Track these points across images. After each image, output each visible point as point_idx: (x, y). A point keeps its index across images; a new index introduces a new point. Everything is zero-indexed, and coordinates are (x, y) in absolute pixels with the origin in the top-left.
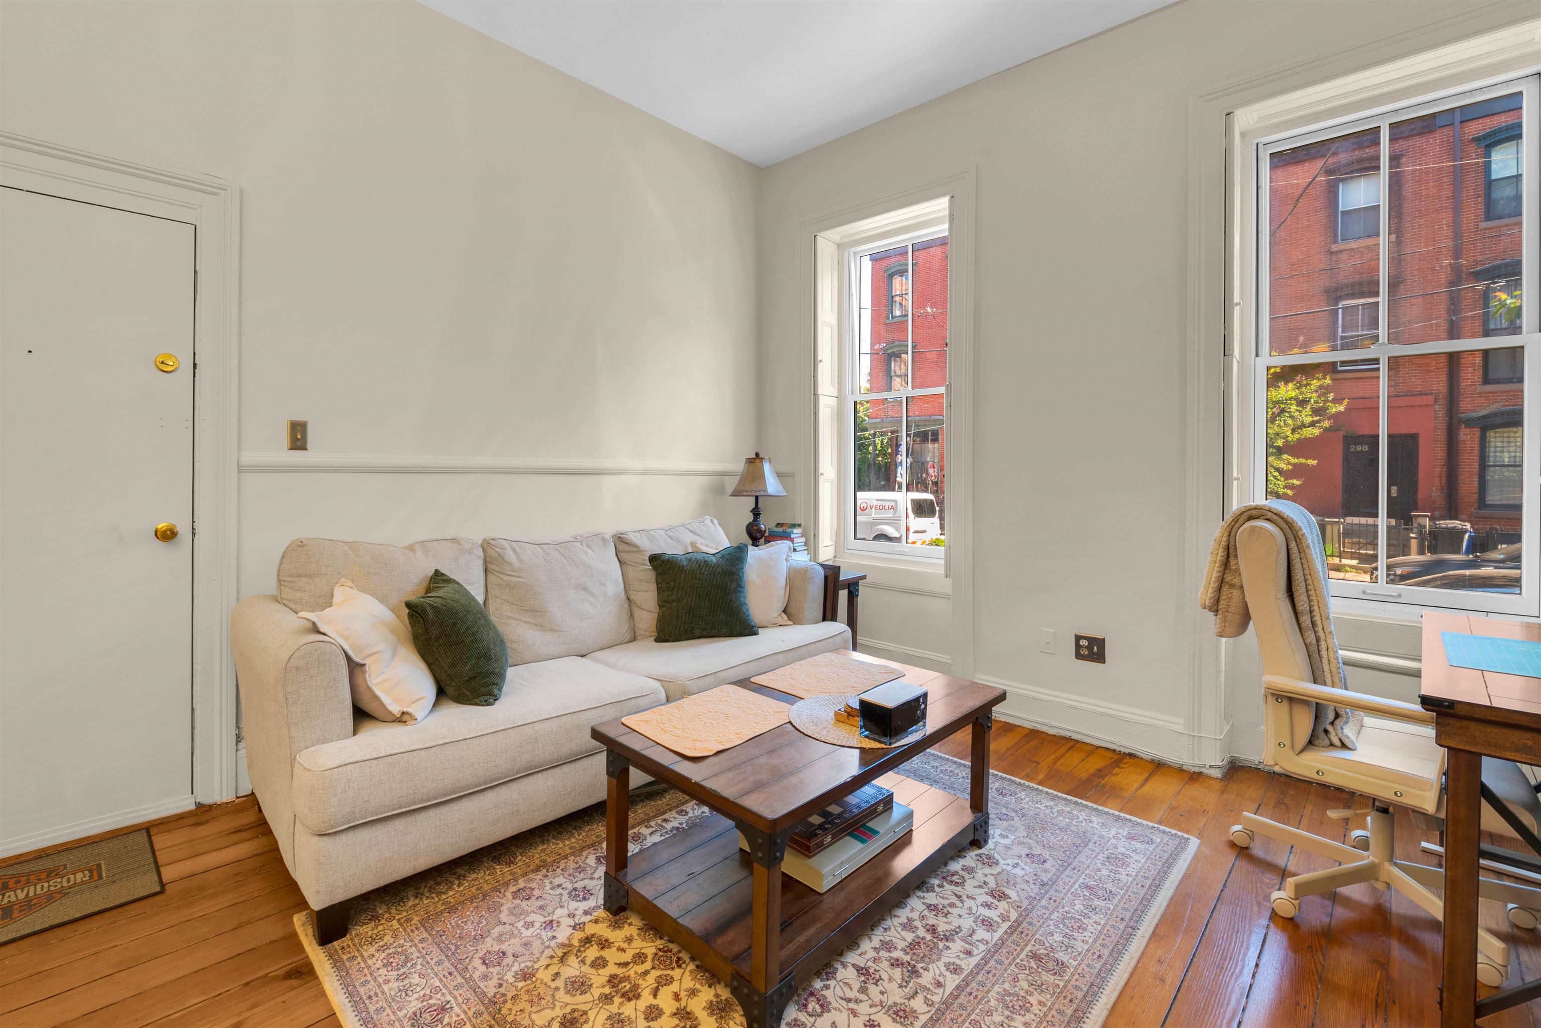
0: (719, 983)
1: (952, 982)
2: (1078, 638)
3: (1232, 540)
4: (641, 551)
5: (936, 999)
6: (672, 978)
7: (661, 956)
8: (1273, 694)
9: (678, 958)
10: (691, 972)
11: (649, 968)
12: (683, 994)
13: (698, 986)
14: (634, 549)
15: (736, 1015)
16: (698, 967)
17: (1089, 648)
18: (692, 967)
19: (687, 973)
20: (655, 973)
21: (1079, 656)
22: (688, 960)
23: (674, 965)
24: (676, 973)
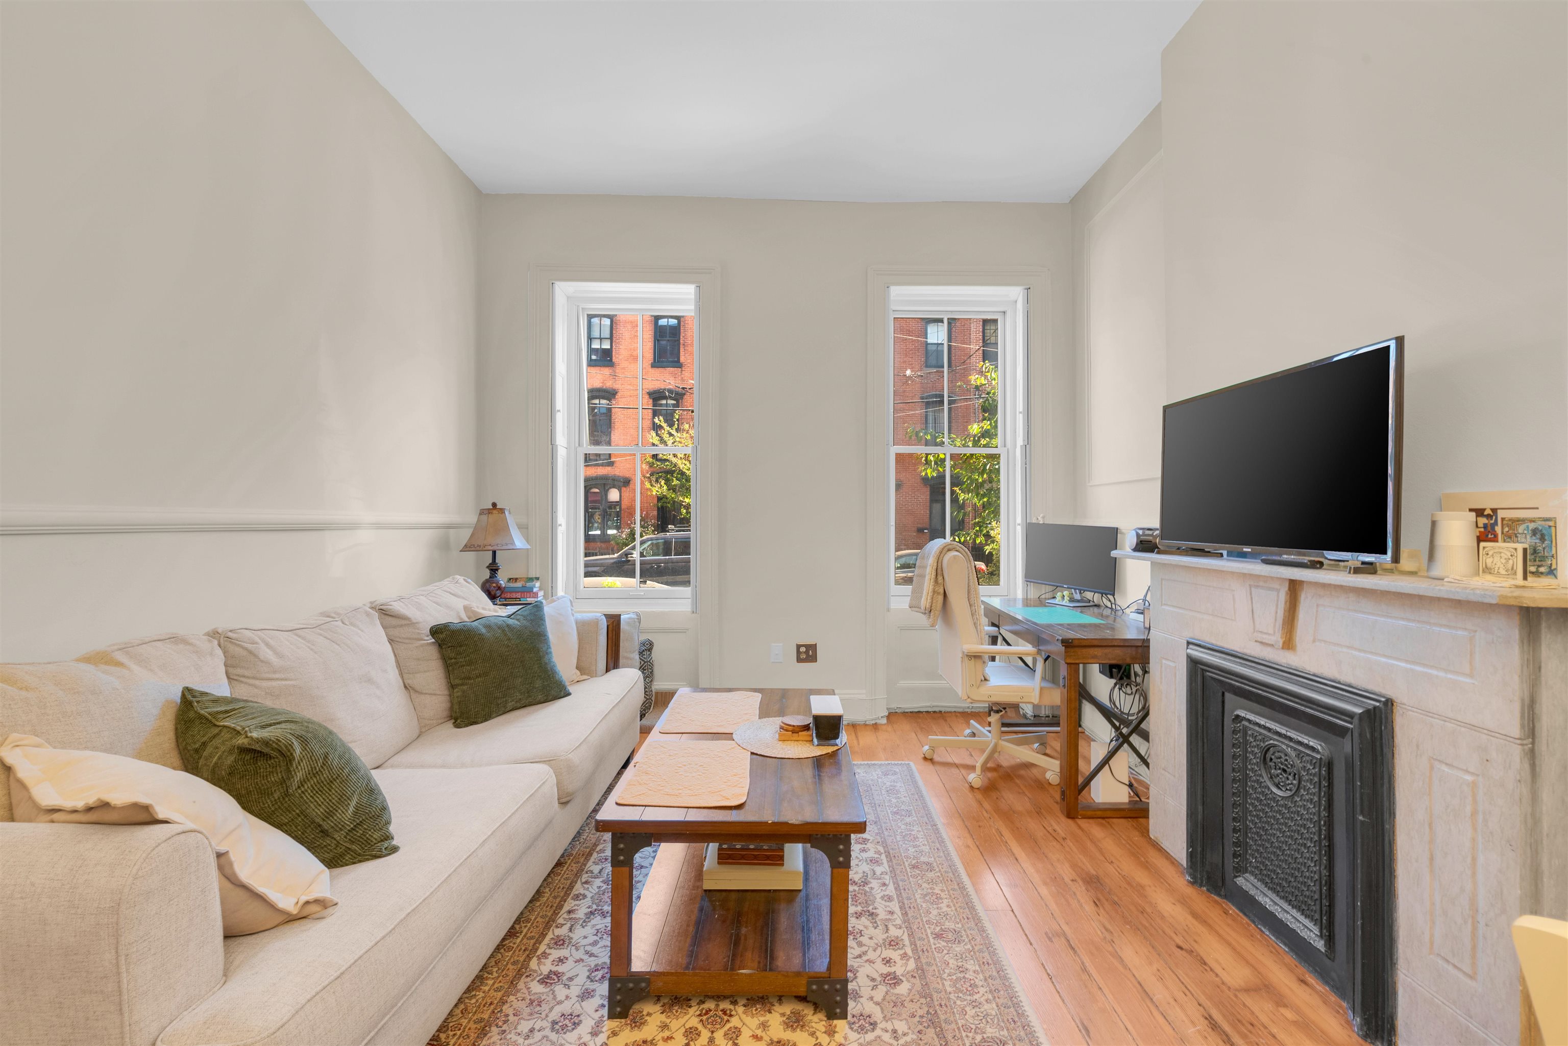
0: (773, 1005)
1: (895, 906)
2: (799, 647)
3: (940, 565)
4: (414, 623)
5: (898, 922)
6: (736, 1028)
7: (708, 1019)
8: (967, 656)
9: (722, 1011)
10: (744, 1013)
11: (709, 1034)
12: (759, 1032)
13: (762, 1019)
14: (404, 622)
15: (810, 1017)
16: (744, 1006)
17: (807, 652)
18: (740, 1009)
19: (743, 1016)
20: (719, 1035)
21: (799, 660)
22: (732, 1007)
23: (726, 1018)
24: (735, 1022)
